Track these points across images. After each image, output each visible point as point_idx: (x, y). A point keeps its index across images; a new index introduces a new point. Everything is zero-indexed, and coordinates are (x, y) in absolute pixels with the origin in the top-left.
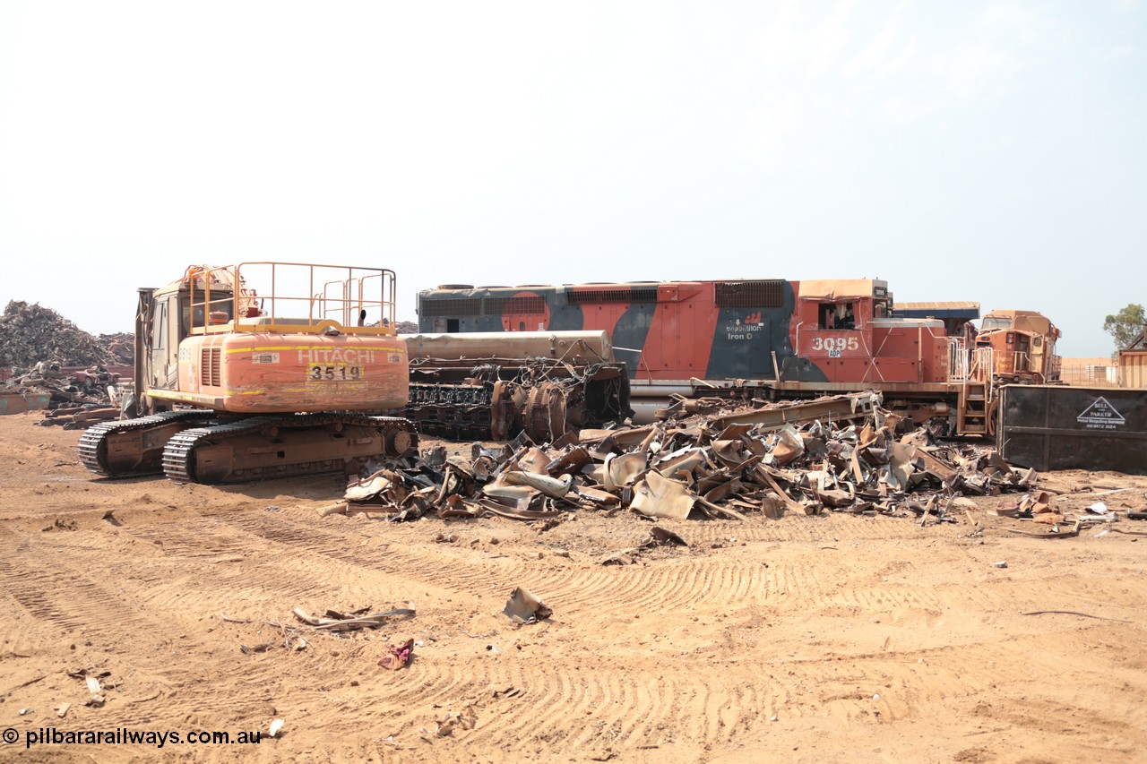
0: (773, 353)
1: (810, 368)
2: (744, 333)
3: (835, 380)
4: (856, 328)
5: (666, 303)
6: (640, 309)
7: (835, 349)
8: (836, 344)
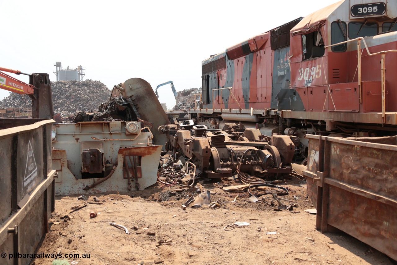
1: (296, 98)
2: (284, 70)
3: (308, 110)
4: (324, 54)
5: (256, 52)
6: (249, 58)
7: (309, 78)
8: (310, 73)
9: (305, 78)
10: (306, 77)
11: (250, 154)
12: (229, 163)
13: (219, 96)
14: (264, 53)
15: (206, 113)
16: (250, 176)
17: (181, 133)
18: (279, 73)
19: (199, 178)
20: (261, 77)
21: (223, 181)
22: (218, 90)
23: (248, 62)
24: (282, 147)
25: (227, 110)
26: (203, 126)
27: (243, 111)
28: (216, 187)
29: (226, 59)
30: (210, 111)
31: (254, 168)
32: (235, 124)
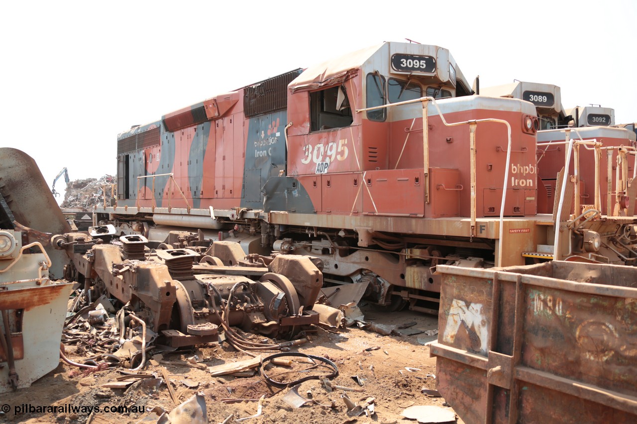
1: (298, 192)
2: (266, 148)
3: (322, 211)
4: (353, 122)
5: (215, 120)
7: (323, 160)
8: (326, 152)
9: (315, 160)
10: (318, 158)
11: (242, 292)
12: (205, 310)
13: (147, 187)
14: (231, 122)
15: (124, 213)
16: (246, 334)
17: (101, 251)
18: (258, 153)
19: (152, 347)
20: (224, 158)
21: (200, 349)
22: (146, 178)
23: (201, 136)
24: (300, 278)
25: (165, 210)
26: (138, 237)
27: (194, 211)
28: (191, 367)
29: (160, 131)
30: (133, 210)
31: (251, 317)
32: (187, 234)
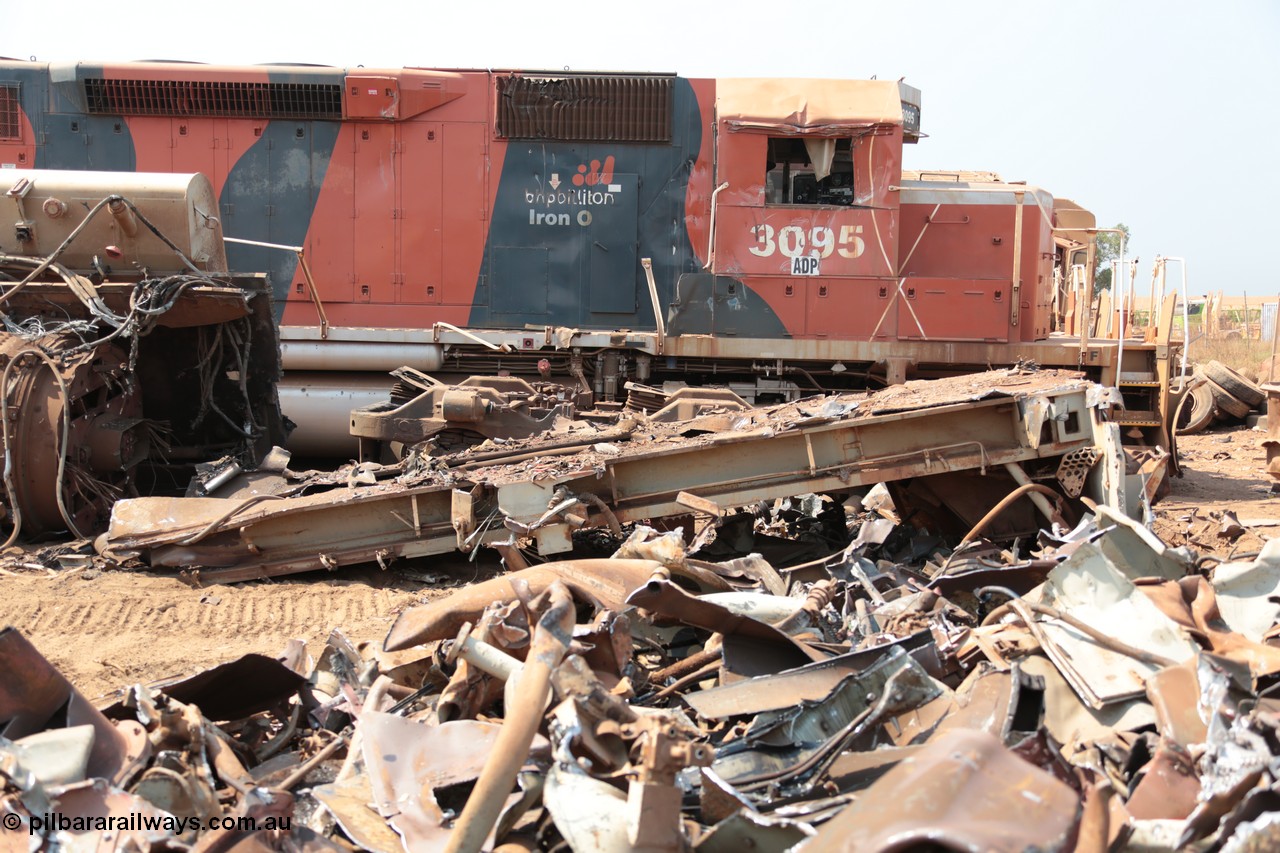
0: (646, 262)
1: (742, 302)
2: (572, 211)
3: (805, 335)
4: (859, 201)
5: (368, 124)
6: (294, 137)
7: (806, 252)
8: (808, 242)
10: (792, 247)
